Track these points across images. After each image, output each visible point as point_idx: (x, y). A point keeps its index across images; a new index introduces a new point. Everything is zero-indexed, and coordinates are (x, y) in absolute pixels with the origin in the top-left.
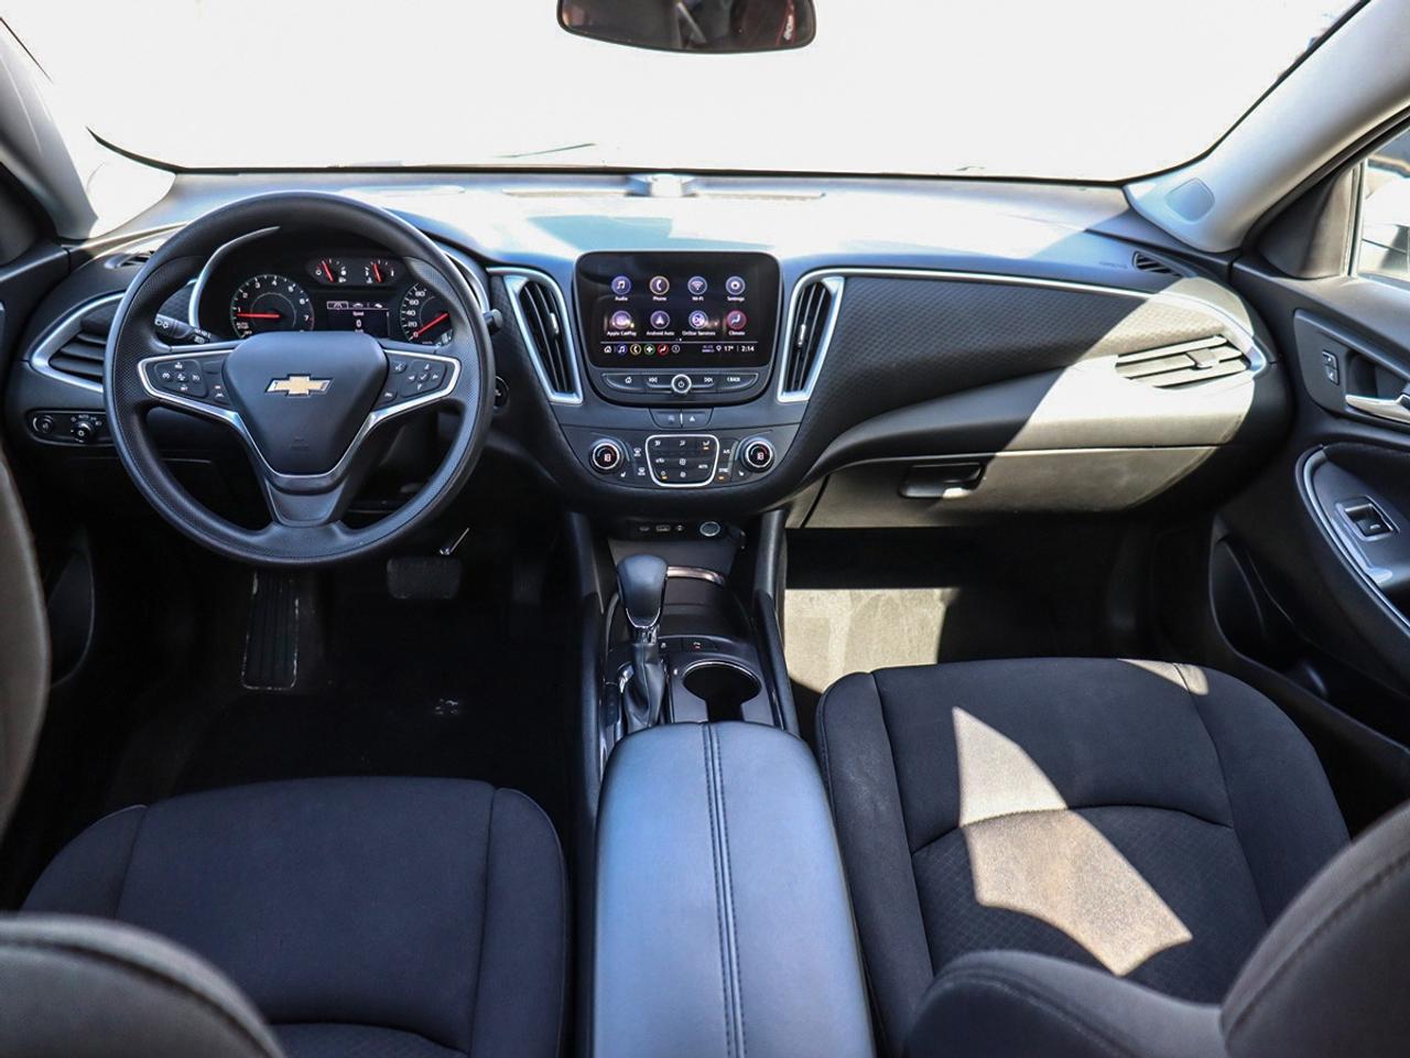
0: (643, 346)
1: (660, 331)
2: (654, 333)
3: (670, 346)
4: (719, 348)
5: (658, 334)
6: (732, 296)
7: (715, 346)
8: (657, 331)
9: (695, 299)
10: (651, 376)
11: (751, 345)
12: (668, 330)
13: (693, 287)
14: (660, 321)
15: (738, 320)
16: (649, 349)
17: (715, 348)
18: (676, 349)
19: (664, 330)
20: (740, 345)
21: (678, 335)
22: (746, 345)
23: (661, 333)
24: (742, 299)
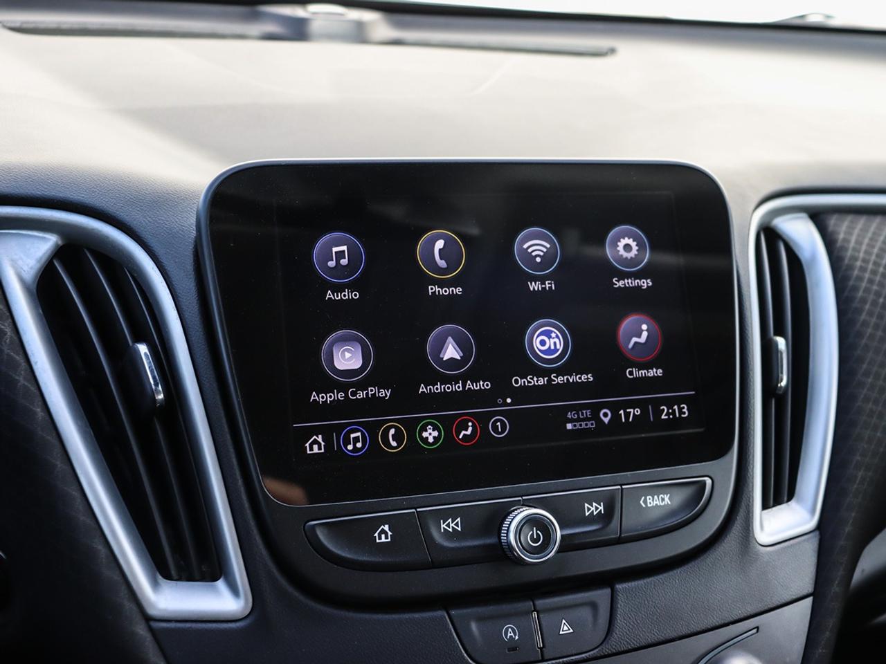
0: (411, 426)
1: (455, 379)
2: (438, 388)
3: (482, 420)
4: (606, 417)
5: (449, 388)
6: (622, 276)
7: (596, 409)
8: (446, 380)
9: (534, 286)
10: (445, 515)
11: (679, 400)
12: (474, 376)
13: (529, 258)
14: (451, 352)
15: (643, 339)
16: (430, 434)
17: (595, 417)
18: (500, 428)
19: (464, 378)
20: (657, 403)
21: (502, 388)
22: (670, 403)
23: (458, 387)
24: (645, 283)
